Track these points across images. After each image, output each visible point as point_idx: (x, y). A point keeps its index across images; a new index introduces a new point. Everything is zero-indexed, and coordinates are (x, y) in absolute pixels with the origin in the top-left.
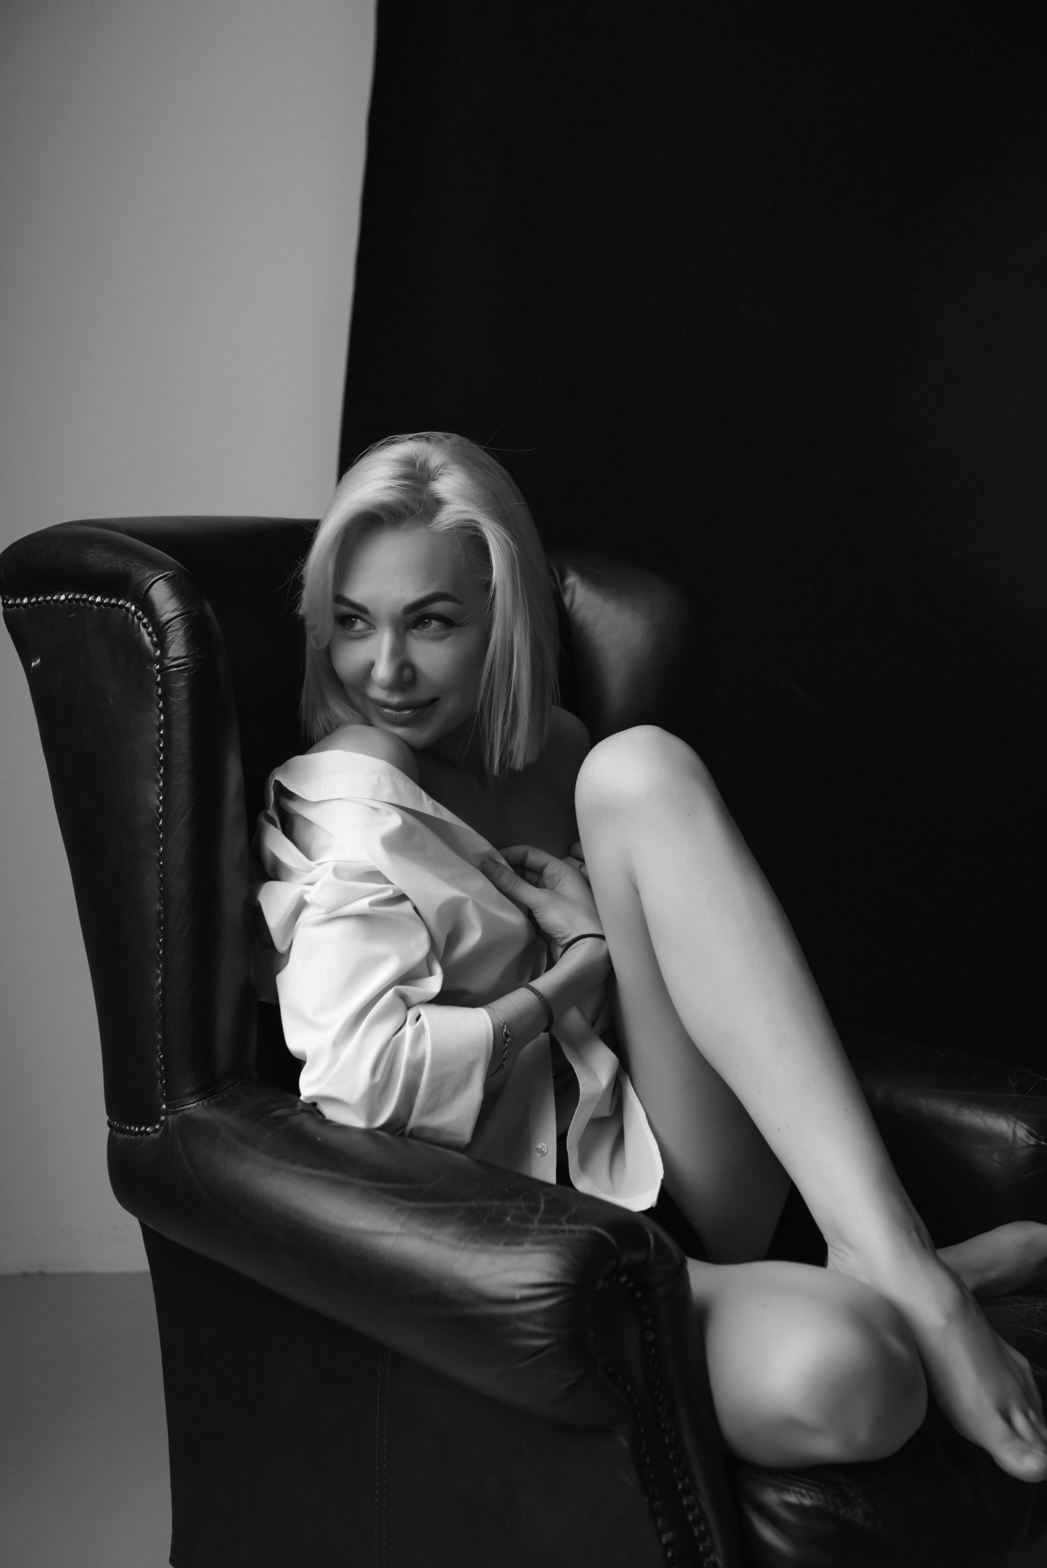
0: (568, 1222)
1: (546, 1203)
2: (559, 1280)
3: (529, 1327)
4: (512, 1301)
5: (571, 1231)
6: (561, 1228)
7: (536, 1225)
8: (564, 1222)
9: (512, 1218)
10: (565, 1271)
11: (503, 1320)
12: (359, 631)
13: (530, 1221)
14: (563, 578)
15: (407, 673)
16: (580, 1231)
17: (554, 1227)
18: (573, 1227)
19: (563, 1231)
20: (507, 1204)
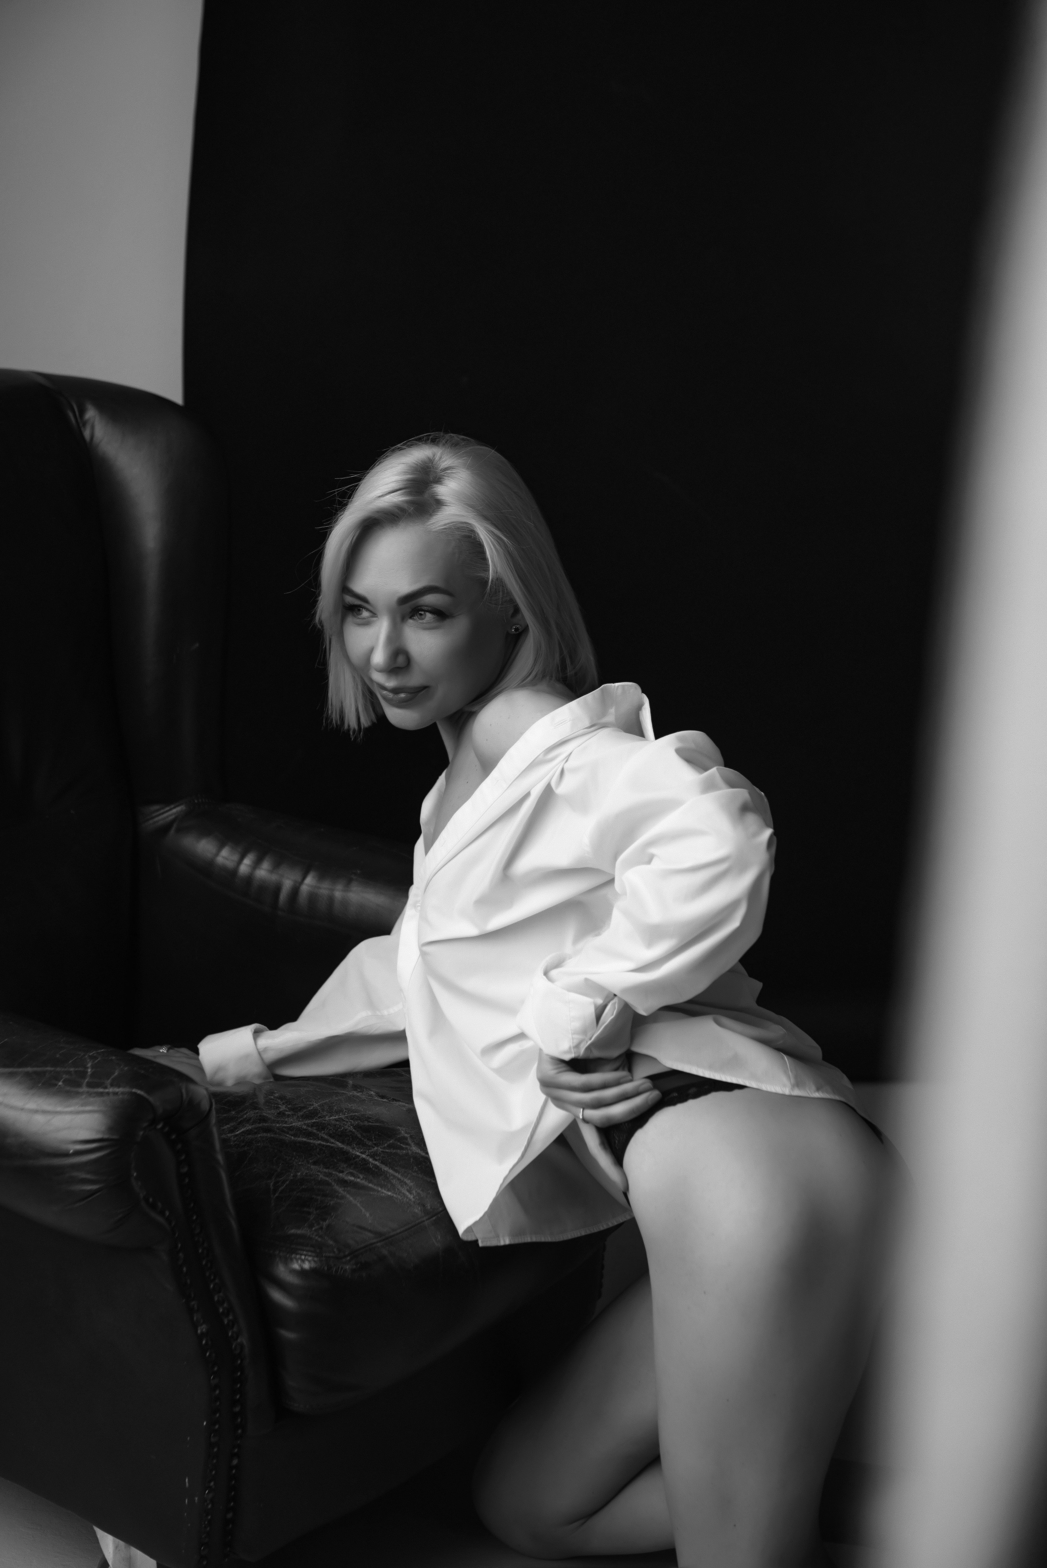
0: (112, 1085)
1: (92, 1067)
2: (106, 1136)
3: (83, 1175)
4: (66, 1155)
5: (116, 1094)
6: (107, 1090)
7: (84, 1089)
8: (109, 1086)
9: (63, 1082)
10: (110, 1129)
11: (59, 1170)
12: (364, 618)
13: (79, 1085)
14: (82, 412)
15: (401, 660)
16: (123, 1093)
17: (101, 1090)
18: (116, 1090)
19: (108, 1094)
20: (58, 1069)
